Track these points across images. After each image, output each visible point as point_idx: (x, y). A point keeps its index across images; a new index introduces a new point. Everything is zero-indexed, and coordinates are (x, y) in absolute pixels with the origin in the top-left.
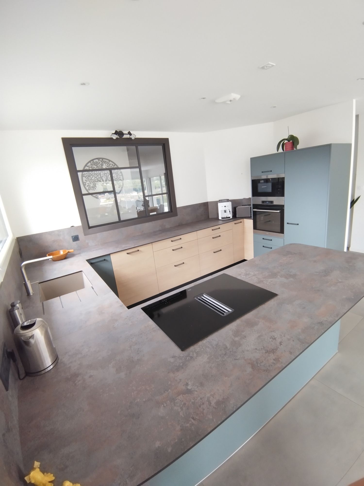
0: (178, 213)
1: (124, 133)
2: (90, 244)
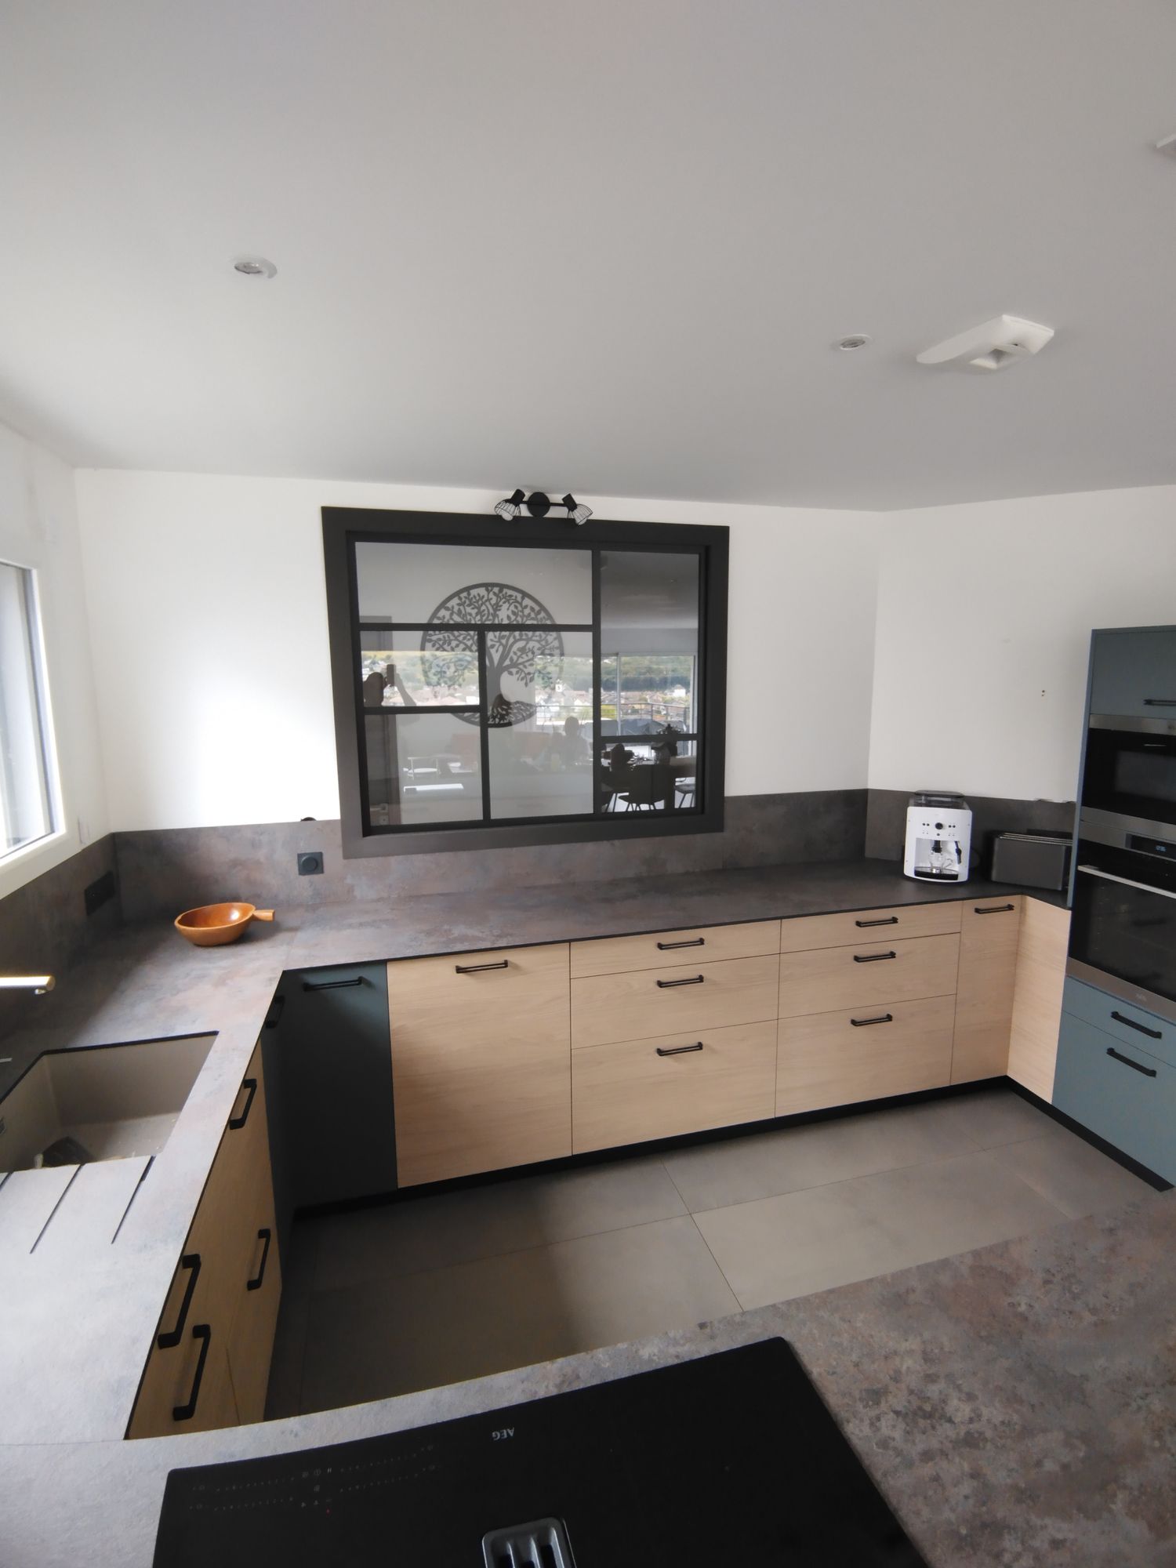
0: (729, 821)
1: (551, 501)
2: (357, 893)
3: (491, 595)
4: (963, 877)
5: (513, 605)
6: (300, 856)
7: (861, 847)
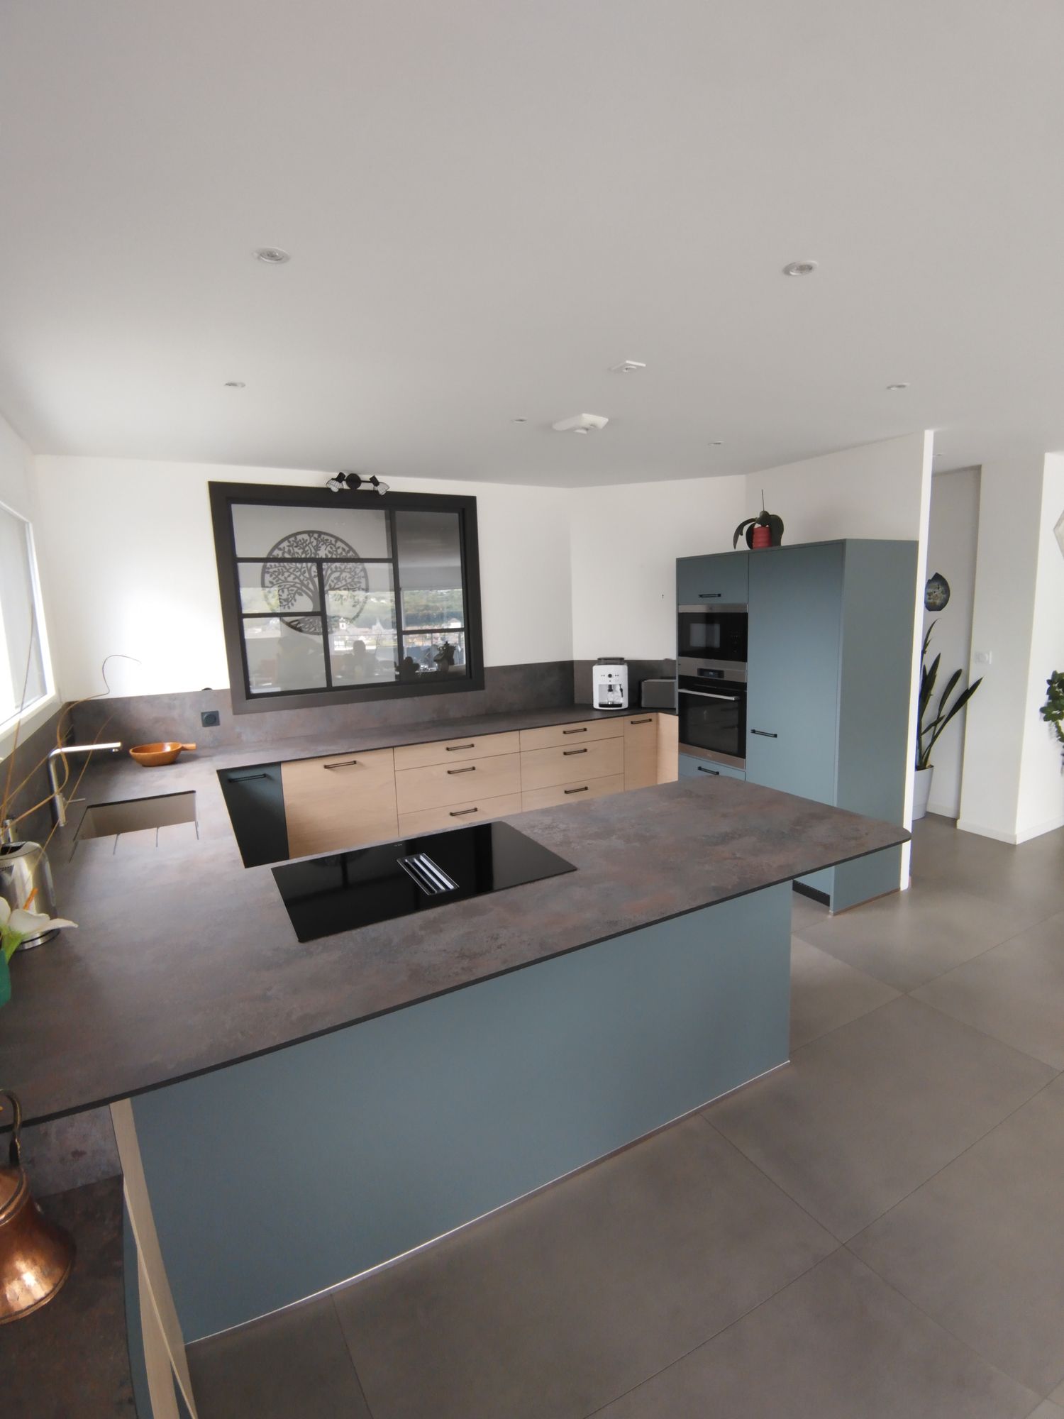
0: (487, 683)
1: (362, 479)
2: (244, 738)
3: (312, 539)
4: (625, 705)
5: (328, 546)
6: (203, 714)
7: (573, 698)
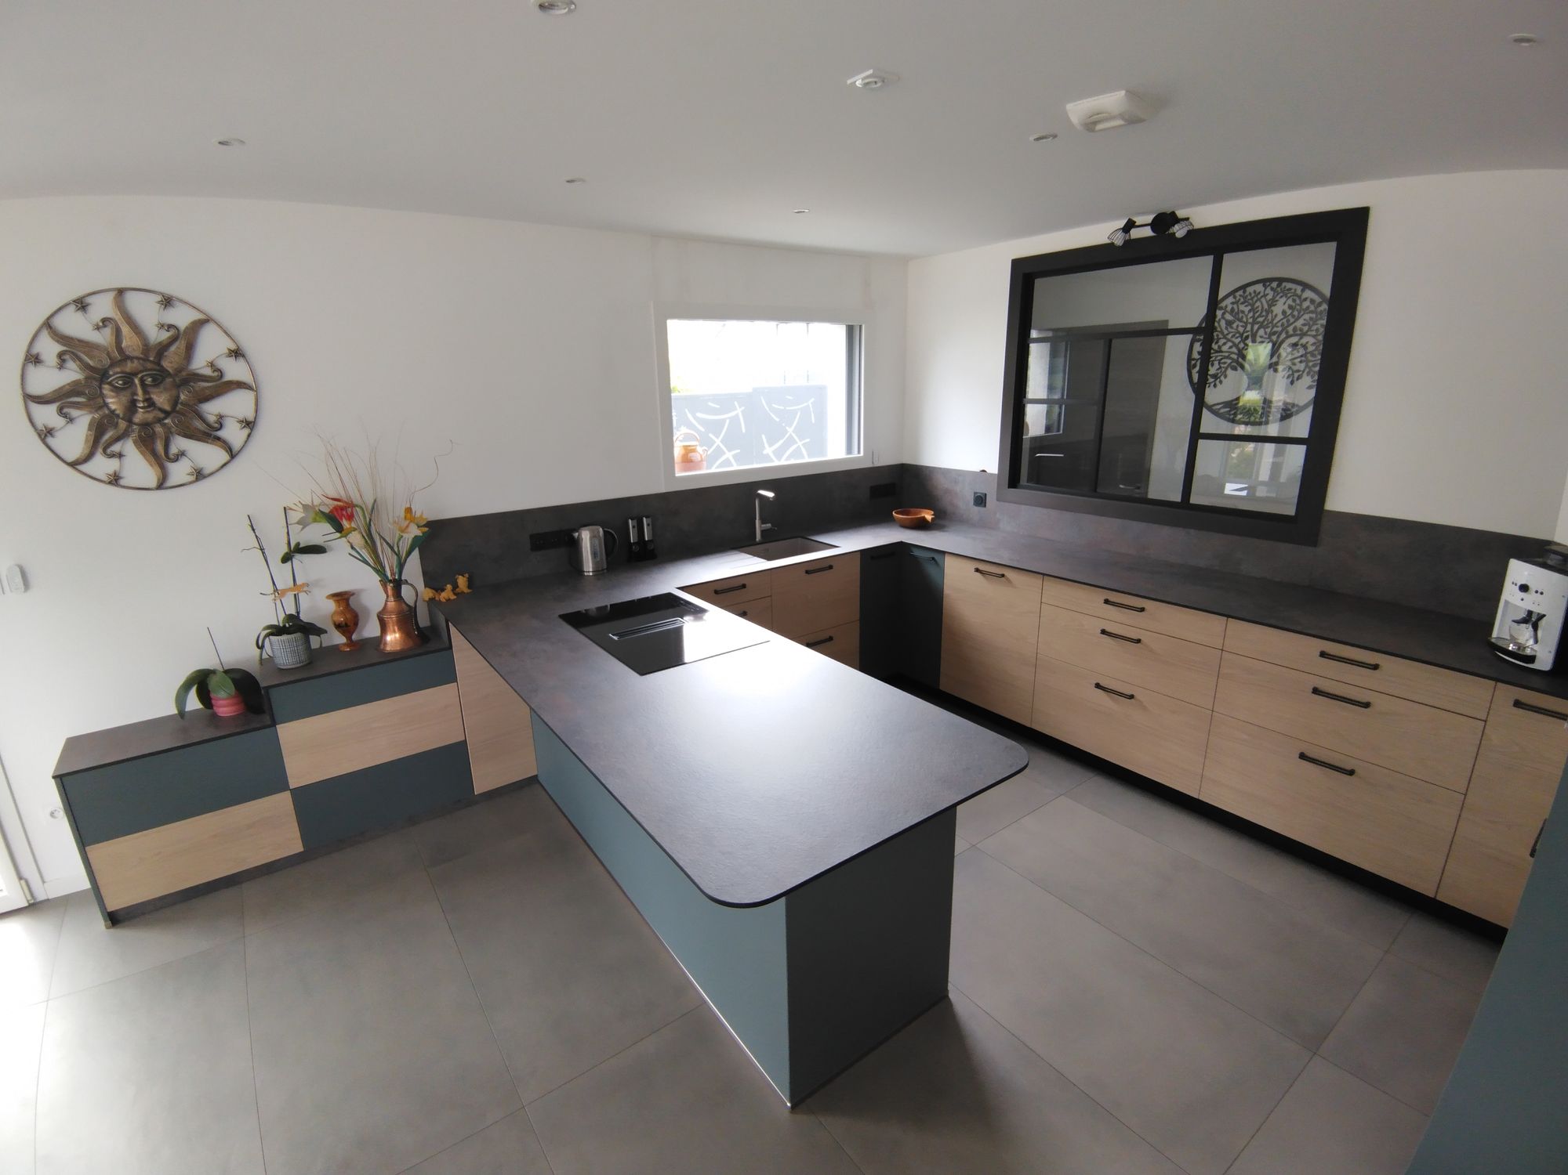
4: (1545, 664)
5: (1291, 299)
